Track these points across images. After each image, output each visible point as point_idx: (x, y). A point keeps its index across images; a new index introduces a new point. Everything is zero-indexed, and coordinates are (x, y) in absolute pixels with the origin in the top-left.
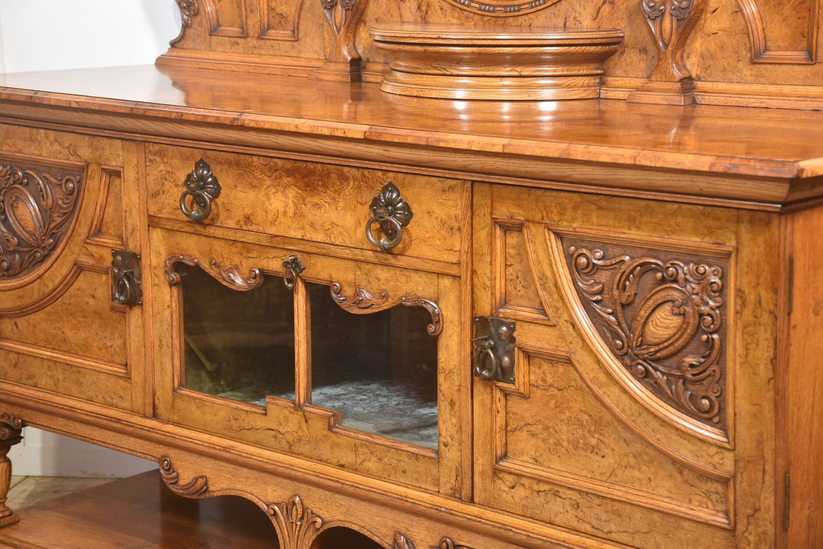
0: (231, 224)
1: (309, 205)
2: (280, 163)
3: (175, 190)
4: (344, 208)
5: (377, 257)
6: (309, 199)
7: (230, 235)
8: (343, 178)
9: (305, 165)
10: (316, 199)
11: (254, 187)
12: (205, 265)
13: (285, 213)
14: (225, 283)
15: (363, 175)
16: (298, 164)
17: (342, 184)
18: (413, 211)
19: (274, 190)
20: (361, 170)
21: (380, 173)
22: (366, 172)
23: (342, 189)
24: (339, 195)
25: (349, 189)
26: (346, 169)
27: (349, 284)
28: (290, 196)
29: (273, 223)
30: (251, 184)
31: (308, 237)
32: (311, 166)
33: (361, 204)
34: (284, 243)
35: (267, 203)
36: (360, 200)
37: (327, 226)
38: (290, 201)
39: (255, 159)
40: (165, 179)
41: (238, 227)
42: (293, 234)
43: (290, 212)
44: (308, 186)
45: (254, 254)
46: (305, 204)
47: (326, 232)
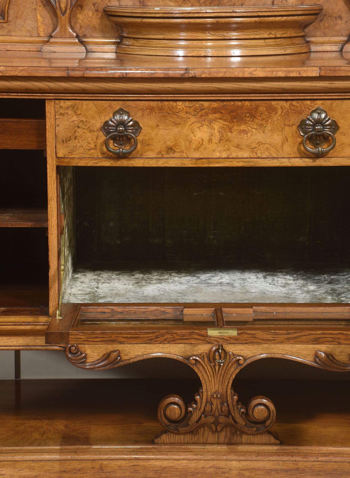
0: (152, 155)
1: (235, 133)
2: (206, 104)
3: (89, 135)
4: (271, 131)
6: (235, 128)
7: (153, 163)
8: (272, 110)
9: (232, 103)
10: (243, 127)
11: (176, 124)
13: (210, 141)
15: (292, 105)
16: (225, 103)
17: (270, 113)
18: (339, 125)
19: (199, 125)
20: (289, 102)
21: (308, 102)
22: (294, 103)
23: (270, 117)
24: (267, 122)
25: (276, 117)
26: (273, 103)
28: (216, 127)
29: (197, 149)
30: (174, 122)
31: (234, 155)
32: (239, 103)
33: (289, 126)
34: (210, 163)
35: (192, 135)
36: (287, 123)
37: (254, 145)
38: (216, 131)
39: (180, 103)
40: (78, 127)
41: (160, 156)
42: (217, 155)
43: (215, 140)
44: (235, 118)
46: (231, 132)
47: (253, 149)
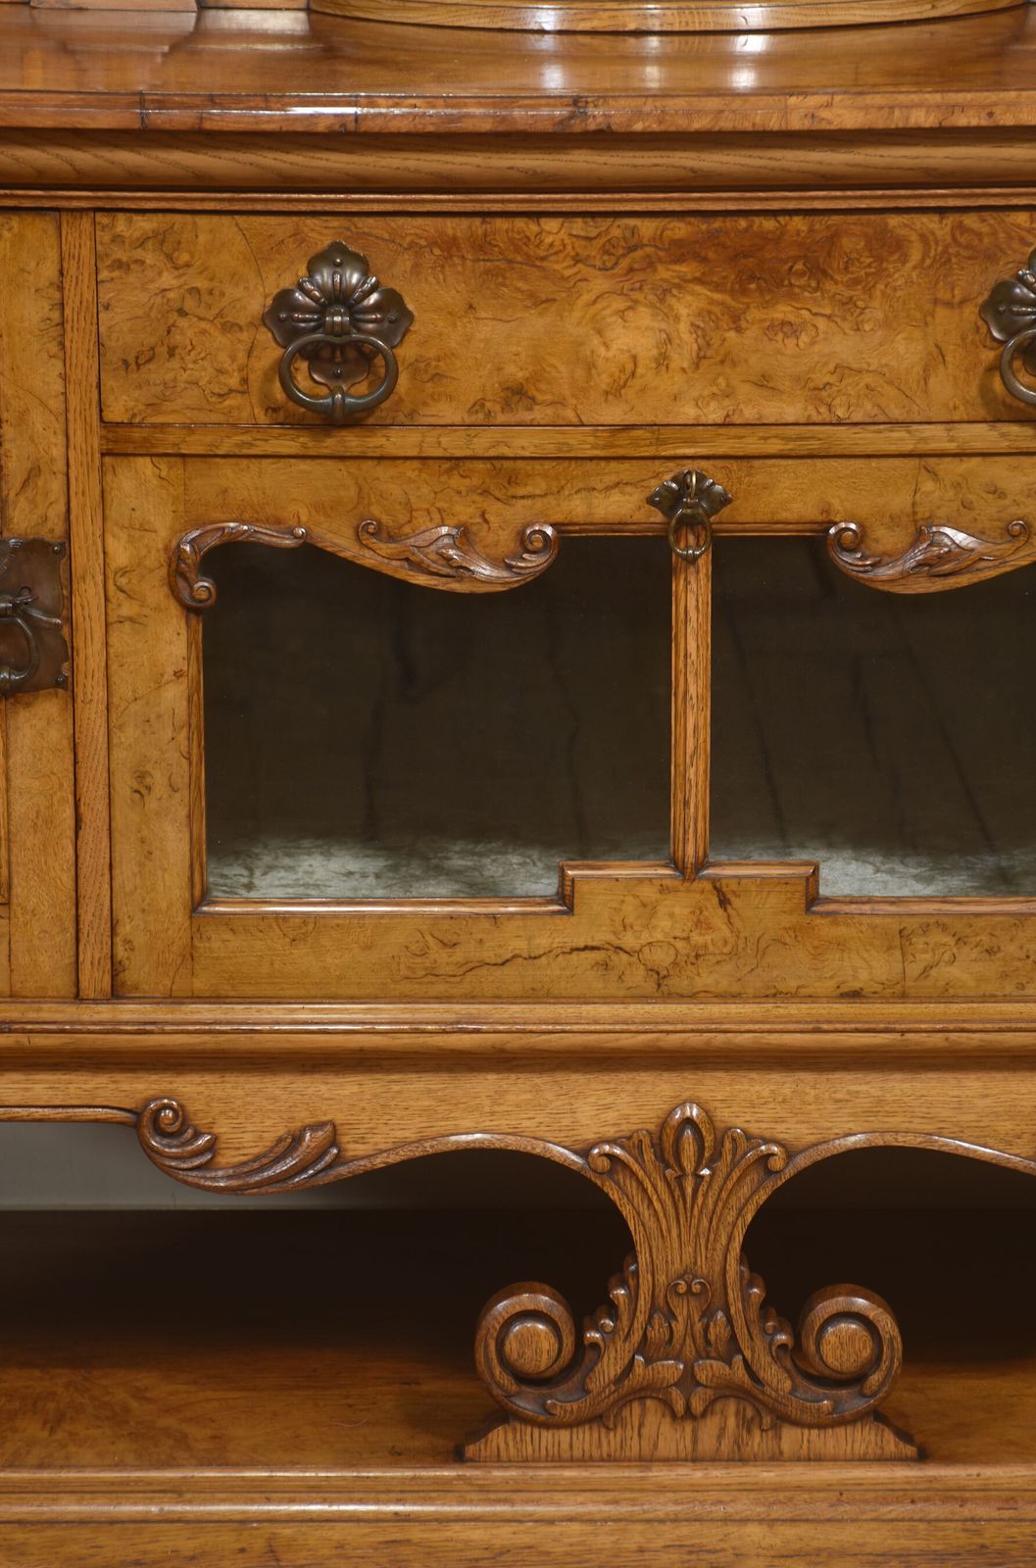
0: (449, 413)
1: (752, 333)
2: (647, 228)
4: (886, 324)
5: (1003, 435)
6: (754, 314)
7: (453, 444)
8: (888, 247)
9: (743, 223)
10: (782, 311)
11: (537, 302)
12: (340, 540)
13: (662, 361)
14: (421, 580)
15: (961, 227)
16: (717, 223)
17: (880, 259)
19: (620, 304)
20: (950, 220)
21: (1022, 218)
22: (970, 220)
23: (880, 273)
24: (868, 290)
25: (904, 275)
26: (893, 221)
27: (894, 521)
28: (683, 311)
29: (615, 392)
30: (532, 295)
31: (749, 414)
32: (769, 224)
33: (949, 304)
34: (660, 442)
35: (596, 341)
36: (944, 295)
37: (820, 378)
38: (684, 327)
39: (551, 224)
40: (181, 312)
41: (480, 418)
42: (688, 413)
43: (681, 359)
44: (752, 278)
45: (538, 486)
46: (739, 330)
47: (817, 393)
